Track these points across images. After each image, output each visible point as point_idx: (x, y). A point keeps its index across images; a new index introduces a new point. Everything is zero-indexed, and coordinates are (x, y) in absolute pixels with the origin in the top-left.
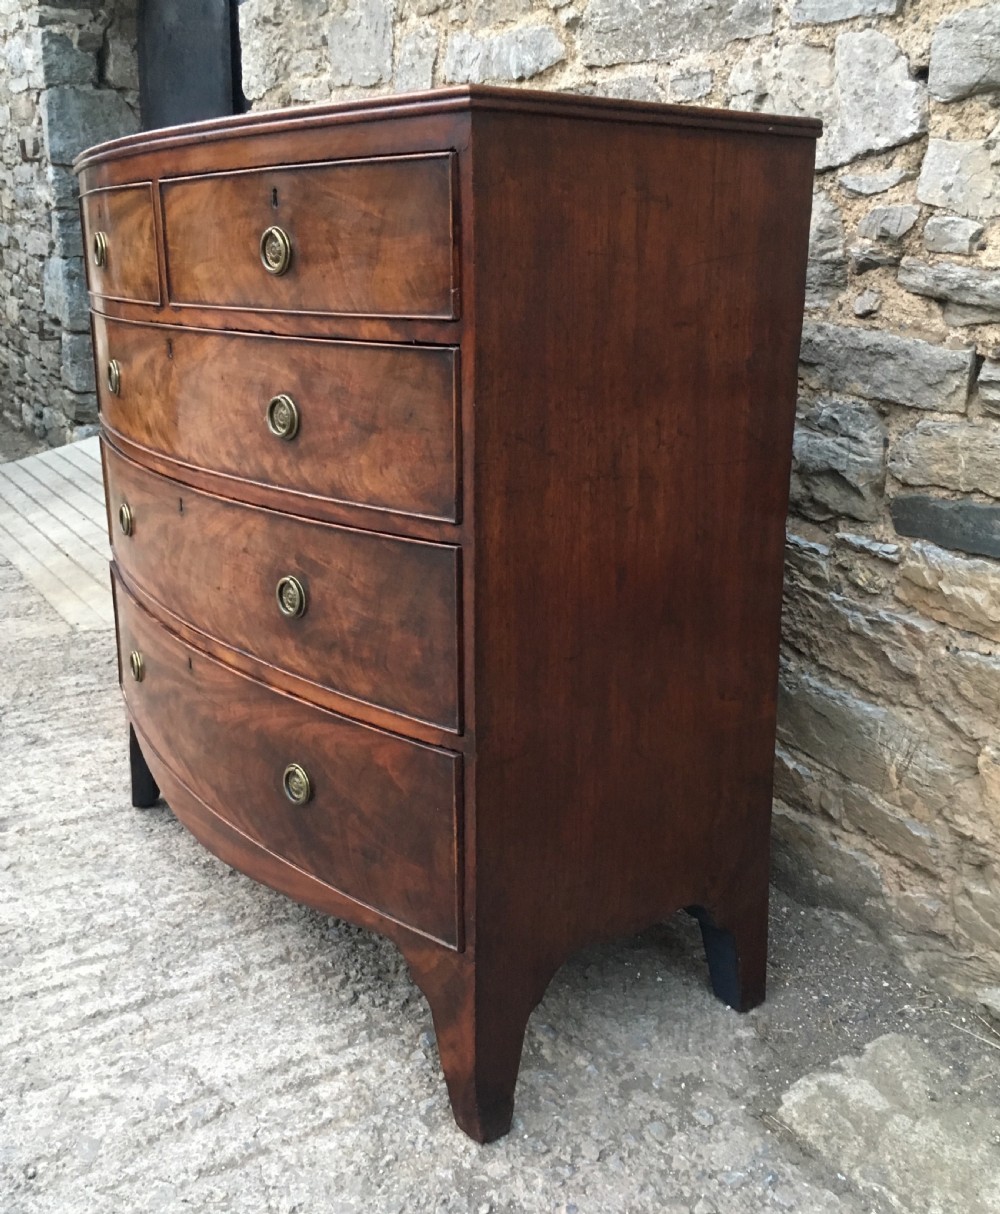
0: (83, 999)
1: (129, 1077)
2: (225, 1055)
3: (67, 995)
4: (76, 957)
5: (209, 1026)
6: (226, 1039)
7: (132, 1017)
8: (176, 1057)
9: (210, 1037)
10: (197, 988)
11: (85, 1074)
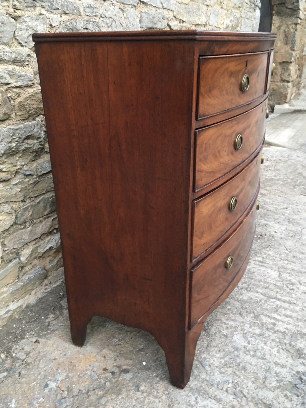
0: (285, 309)
1: (292, 284)
2: (270, 275)
3: (289, 313)
4: (277, 323)
5: (265, 282)
6: (265, 277)
7: (279, 296)
8: (279, 281)
9: (269, 280)
10: (257, 292)
11: (301, 292)
